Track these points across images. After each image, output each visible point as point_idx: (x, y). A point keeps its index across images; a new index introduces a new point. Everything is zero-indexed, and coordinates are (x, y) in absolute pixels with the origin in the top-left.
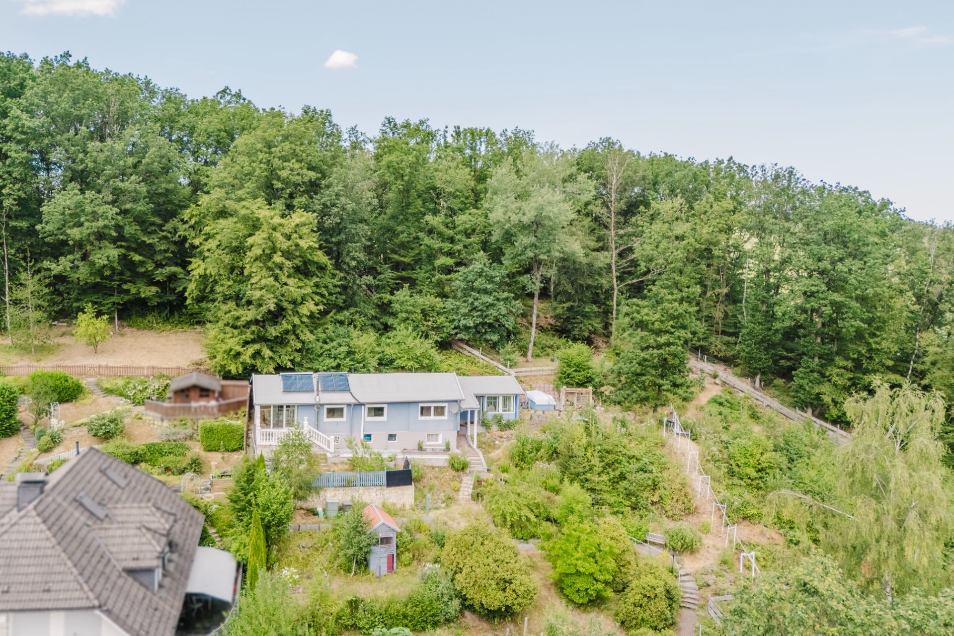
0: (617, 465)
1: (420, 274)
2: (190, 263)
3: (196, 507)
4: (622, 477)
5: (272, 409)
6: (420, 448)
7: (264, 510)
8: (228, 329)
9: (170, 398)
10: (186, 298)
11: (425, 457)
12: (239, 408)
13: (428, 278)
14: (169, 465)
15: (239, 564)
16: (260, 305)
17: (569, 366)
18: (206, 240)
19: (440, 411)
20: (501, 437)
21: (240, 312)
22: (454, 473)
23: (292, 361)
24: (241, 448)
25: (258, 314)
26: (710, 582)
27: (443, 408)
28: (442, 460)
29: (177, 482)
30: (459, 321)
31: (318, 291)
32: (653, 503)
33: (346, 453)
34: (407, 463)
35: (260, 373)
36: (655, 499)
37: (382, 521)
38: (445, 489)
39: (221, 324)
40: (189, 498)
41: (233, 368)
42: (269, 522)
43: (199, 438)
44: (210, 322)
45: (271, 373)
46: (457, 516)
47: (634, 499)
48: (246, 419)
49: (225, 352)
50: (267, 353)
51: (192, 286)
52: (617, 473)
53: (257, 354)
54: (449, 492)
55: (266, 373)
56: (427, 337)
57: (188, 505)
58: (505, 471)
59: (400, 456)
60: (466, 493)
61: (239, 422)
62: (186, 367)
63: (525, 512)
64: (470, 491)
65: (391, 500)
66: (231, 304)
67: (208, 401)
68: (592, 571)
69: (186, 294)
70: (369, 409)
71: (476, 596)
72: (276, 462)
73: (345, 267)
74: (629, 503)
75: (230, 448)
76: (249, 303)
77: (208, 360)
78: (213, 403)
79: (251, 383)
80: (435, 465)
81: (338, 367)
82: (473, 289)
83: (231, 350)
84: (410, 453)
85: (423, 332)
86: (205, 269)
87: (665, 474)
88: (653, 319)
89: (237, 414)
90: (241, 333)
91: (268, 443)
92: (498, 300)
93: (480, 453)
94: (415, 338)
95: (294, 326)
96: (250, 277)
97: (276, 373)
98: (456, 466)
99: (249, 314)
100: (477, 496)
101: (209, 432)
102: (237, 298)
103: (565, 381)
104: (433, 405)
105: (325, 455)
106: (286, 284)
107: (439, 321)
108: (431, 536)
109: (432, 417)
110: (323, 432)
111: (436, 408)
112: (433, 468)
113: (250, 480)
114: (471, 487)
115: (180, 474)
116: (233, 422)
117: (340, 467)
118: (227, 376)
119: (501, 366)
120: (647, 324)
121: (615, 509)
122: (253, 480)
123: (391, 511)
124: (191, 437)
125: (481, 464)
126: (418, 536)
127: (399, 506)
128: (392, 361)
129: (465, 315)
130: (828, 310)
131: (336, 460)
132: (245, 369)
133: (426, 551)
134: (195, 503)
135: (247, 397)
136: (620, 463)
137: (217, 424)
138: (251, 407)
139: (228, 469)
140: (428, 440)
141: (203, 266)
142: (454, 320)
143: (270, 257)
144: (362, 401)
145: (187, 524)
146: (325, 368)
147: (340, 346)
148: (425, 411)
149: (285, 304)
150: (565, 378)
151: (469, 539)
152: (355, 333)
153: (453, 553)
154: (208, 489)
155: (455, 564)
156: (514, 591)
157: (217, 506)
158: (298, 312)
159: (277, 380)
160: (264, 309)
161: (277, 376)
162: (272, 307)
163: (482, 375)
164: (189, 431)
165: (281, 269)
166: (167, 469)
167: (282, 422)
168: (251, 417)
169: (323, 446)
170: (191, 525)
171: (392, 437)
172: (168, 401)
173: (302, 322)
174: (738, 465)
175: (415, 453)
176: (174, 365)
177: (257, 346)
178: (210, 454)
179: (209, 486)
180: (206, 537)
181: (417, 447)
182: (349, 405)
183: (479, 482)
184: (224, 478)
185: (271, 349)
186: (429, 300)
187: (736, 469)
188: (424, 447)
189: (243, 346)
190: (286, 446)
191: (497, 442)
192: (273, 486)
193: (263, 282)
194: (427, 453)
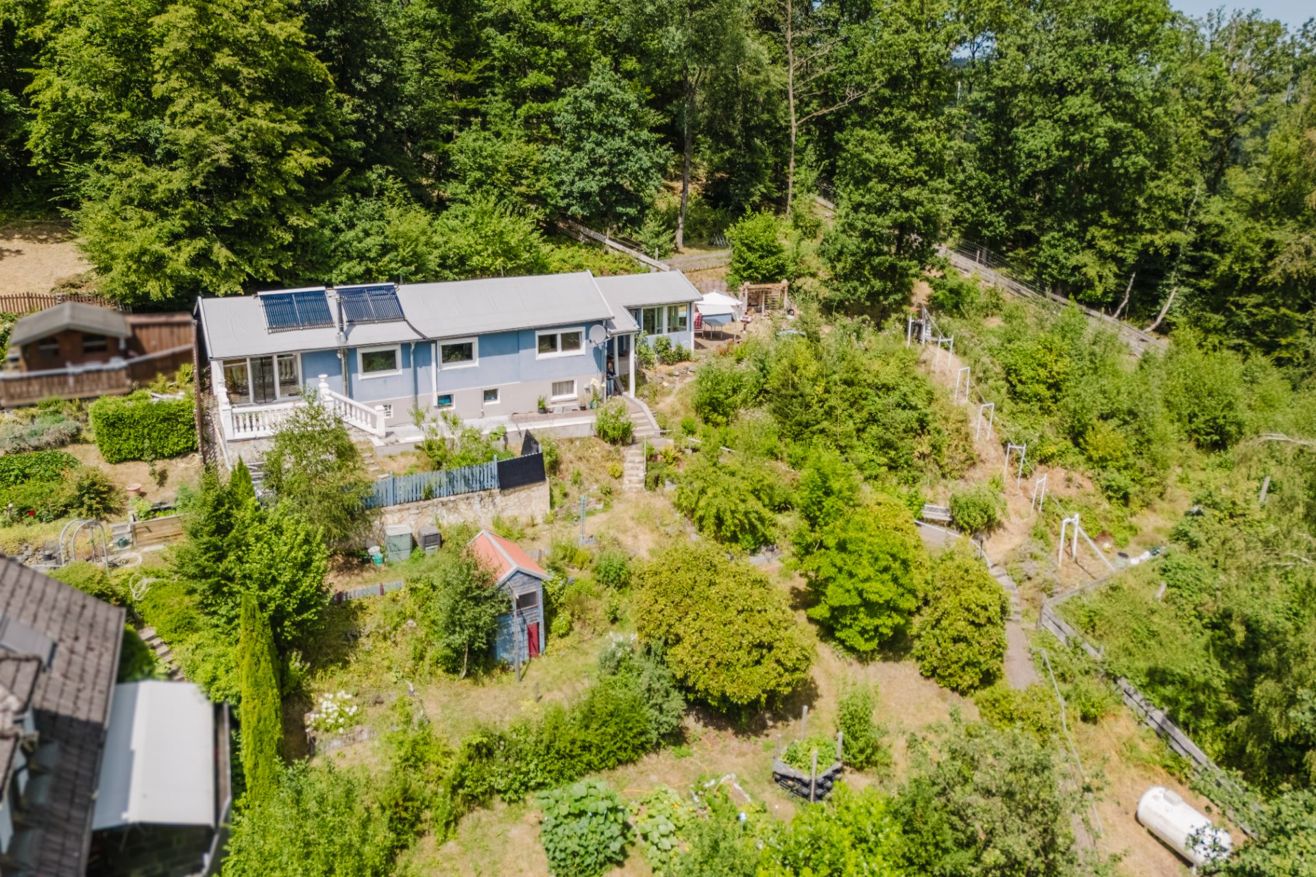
0: (863, 402)
1: (496, 104)
2: (30, 79)
3: (101, 596)
4: (873, 419)
5: (248, 363)
6: (544, 410)
7: (263, 587)
8: (130, 211)
9: (15, 360)
10: (30, 154)
11: (558, 423)
12: (176, 367)
13: (508, 110)
14: (29, 502)
15: (218, 708)
16: (197, 158)
17: (750, 249)
18: (59, 28)
19: (571, 342)
20: (670, 375)
21: (155, 173)
22: (608, 446)
23: (277, 269)
24: (192, 450)
25: (194, 177)
26: (1032, 574)
27: (577, 335)
28: (585, 423)
29: (52, 537)
30: (573, 183)
31: (314, 131)
32: (923, 456)
33: (409, 433)
34: (529, 441)
35: (213, 295)
36: (926, 449)
37: (514, 567)
38: (596, 475)
39: (114, 200)
40: (81, 578)
41: (153, 288)
42: (280, 609)
43: (92, 436)
44: (90, 199)
45: (236, 294)
46: (630, 524)
47: (892, 453)
48: (193, 388)
49: (131, 256)
50: (221, 254)
51: (38, 128)
52: (865, 414)
53: (202, 259)
54: (606, 480)
55: (226, 295)
56: (522, 215)
57: (78, 598)
58: (691, 432)
59: (511, 429)
60: (634, 479)
61: (180, 396)
62: (46, 293)
63: (753, 504)
64: (642, 474)
65: (508, 514)
66: (132, 162)
67: (106, 361)
68: (888, 596)
69: (29, 145)
70: (444, 348)
71: (710, 683)
72: (273, 474)
73: (358, 86)
74: (885, 460)
75: (166, 452)
76: (170, 156)
77: (94, 275)
78: (117, 363)
79: (197, 316)
80: (575, 436)
81: (368, 276)
82: (590, 126)
83: (144, 252)
84: (526, 420)
85: (514, 205)
86: (64, 90)
87: (934, 407)
88: (897, 162)
89: (173, 379)
90: (164, 216)
91: (248, 434)
92: (635, 143)
93: (645, 407)
94: (502, 216)
95: (274, 199)
96: (166, 101)
97: (247, 294)
98: (611, 433)
99: (177, 179)
100: (655, 482)
101: (114, 424)
102: (143, 148)
103: (745, 274)
104: (559, 332)
105: (369, 442)
106: (247, 113)
107: (538, 185)
108: (596, 570)
109: (559, 353)
110: (359, 400)
111: (564, 336)
112: (571, 441)
113: (222, 529)
114: (643, 467)
115: (57, 517)
116: (166, 398)
117: (402, 461)
118: (142, 305)
119: (643, 257)
120: (888, 169)
121: (867, 473)
122: (231, 526)
123: (510, 534)
124: (75, 438)
125: (649, 423)
126: (574, 573)
127: (524, 520)
128: (462, 260)
129: (581, 174)
130: (1102, 143)
131: (392, 450)
132: (178, 288)
133: (592, 602)
134: (96, 588)
135: (192, 345)
136: (865, 399)
137: (132, 404)
138: (204, 361)
139: (169, 493)
140: (554, 393)
141: (58, 82)
142: (562, 182)
143: (206, 58)
144: (430, 335)
145: (80, 647)
146: (343, 278)
147: (367, 234)
148: (548, 343)
149: (251, 157)
150: (745, 270)
151: (685, 577)
152: (393, 213)
153: (658, 607)
154: (126, 543)
155: (664, 628)
156: (778, 661)
157: (152, 580)
158: (279, 174)
159: (253, 307)
160: (204, 165)
161: (250, 299)
162: (224, 160)
163: (615, 273)
164: (69, 425)
165: (235, 84)
166: (25, 512)
167: (272, 385)
168: (205, 386)
169: (362, 426)
170: (89, 648)
171: (490, 394)
172: (10, 365)
173: (291, 193)
174: (1020, 381)
175: (534, 419)
176: (22, 290)
177: (200, 243)
178: (121, 467)
179: (128, 537)
180: (133, 654)
181: (535, 407)
182: (405, 346)
183: (651, 457)
184: (161, 516)
185: (230, 247)
186: (514, 148)
187: (1019, 388)
188: (549, 407)
189: (169, 244)
190: (291, 440)
191: (665, 384)
192: (278, 530)
193: (198, 108)
194: (555, 418)
